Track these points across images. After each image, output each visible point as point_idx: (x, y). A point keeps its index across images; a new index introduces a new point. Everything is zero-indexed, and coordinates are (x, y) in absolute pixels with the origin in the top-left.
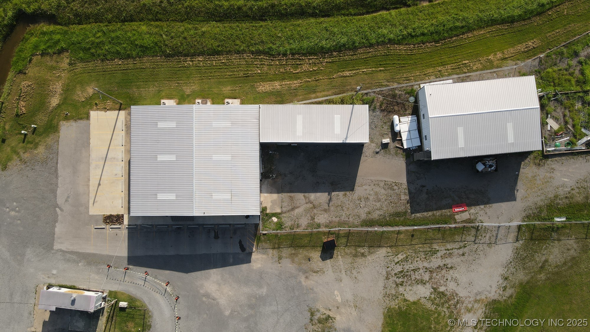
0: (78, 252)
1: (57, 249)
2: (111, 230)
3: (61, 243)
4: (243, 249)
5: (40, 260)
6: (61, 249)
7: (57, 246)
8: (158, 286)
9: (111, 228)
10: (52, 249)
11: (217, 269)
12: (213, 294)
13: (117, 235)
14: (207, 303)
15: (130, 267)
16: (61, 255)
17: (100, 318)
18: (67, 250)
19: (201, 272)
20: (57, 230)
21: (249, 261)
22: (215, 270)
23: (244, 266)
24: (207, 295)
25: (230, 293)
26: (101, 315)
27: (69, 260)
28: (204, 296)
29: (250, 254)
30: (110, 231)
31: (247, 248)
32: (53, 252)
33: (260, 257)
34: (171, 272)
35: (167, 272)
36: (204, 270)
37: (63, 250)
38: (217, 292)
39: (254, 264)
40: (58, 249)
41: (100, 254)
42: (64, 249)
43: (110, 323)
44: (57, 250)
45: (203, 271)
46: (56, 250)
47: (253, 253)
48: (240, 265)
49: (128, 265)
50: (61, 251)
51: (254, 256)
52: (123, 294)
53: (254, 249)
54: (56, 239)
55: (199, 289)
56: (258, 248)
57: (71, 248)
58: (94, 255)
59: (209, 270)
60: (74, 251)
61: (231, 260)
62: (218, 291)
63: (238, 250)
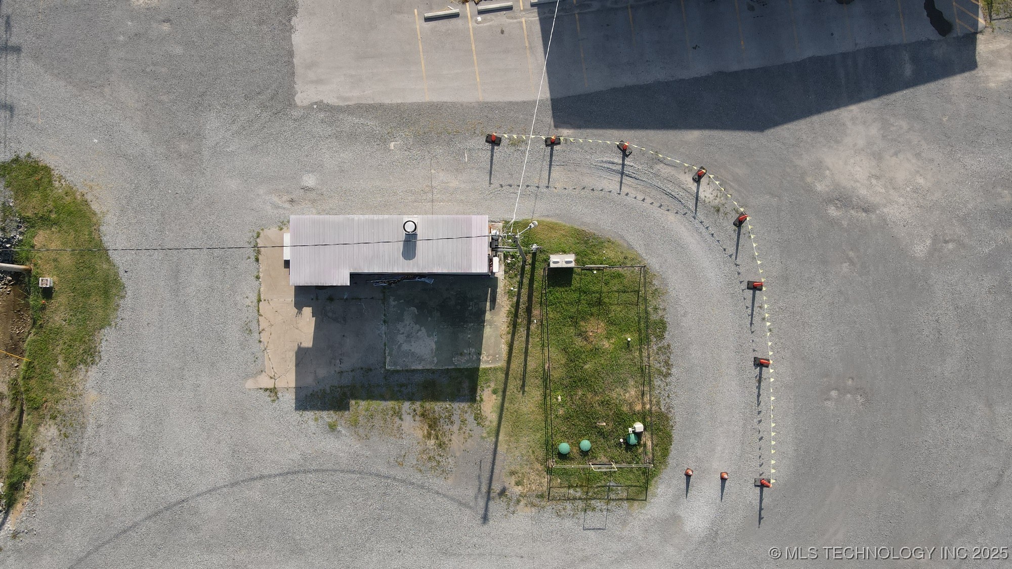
0: (381, 105)
1: (306, 103)
2: (479, 18)
3: (319, 82)
4: (942, 25)
5: (256, 146)
6: (322, 101)
7: (305, 95)
8: (669, 188)
9: (481, 12)
10: (291, 104)
11: (864, 104)
12: (863, 192)
13: (502, 32)
14: (845, 223)
15: (565, 133)
16: (322, 121)
17: (488, 316)
18: (341, 104)
19: (808, 120)
20: (298, 39)
21: (971, 65)
22: (854, 109)
23: (956, 83)
24: (843, 199)
25: (921, 181)
26: (488, 308)
27: (353, 136)
28: (830, 201)
29: (970, 39)
30: (480, 23)
31: (957, 21)
32: (295, 114)
33: (1003, 46)
34: (707, 133)
35: (693, 136)
36: (819, 111)
37: (328, 105)
38: (874, 181)
39: (989, 73)
40: (312, 104)
41: (454, 104)
42: (331, 99)
43: (522, 331)
44: (310, 107)
45: (815, 118)
46: (304, 108)
47: (979, 37)
48: (941, 81)
49: (556, 126)
50: (322, 107)
51: (984, 46)
52: (552, 227)
53: (981, 21)
54: (299, 70)
55: (809, 179)
56: (994, 16)
57: (356, 95)
58: (436, 108)
59: (836, 112)
60: (364, 102)
61: (908, 71)
62: (877, 178)
63: (928, 32)
